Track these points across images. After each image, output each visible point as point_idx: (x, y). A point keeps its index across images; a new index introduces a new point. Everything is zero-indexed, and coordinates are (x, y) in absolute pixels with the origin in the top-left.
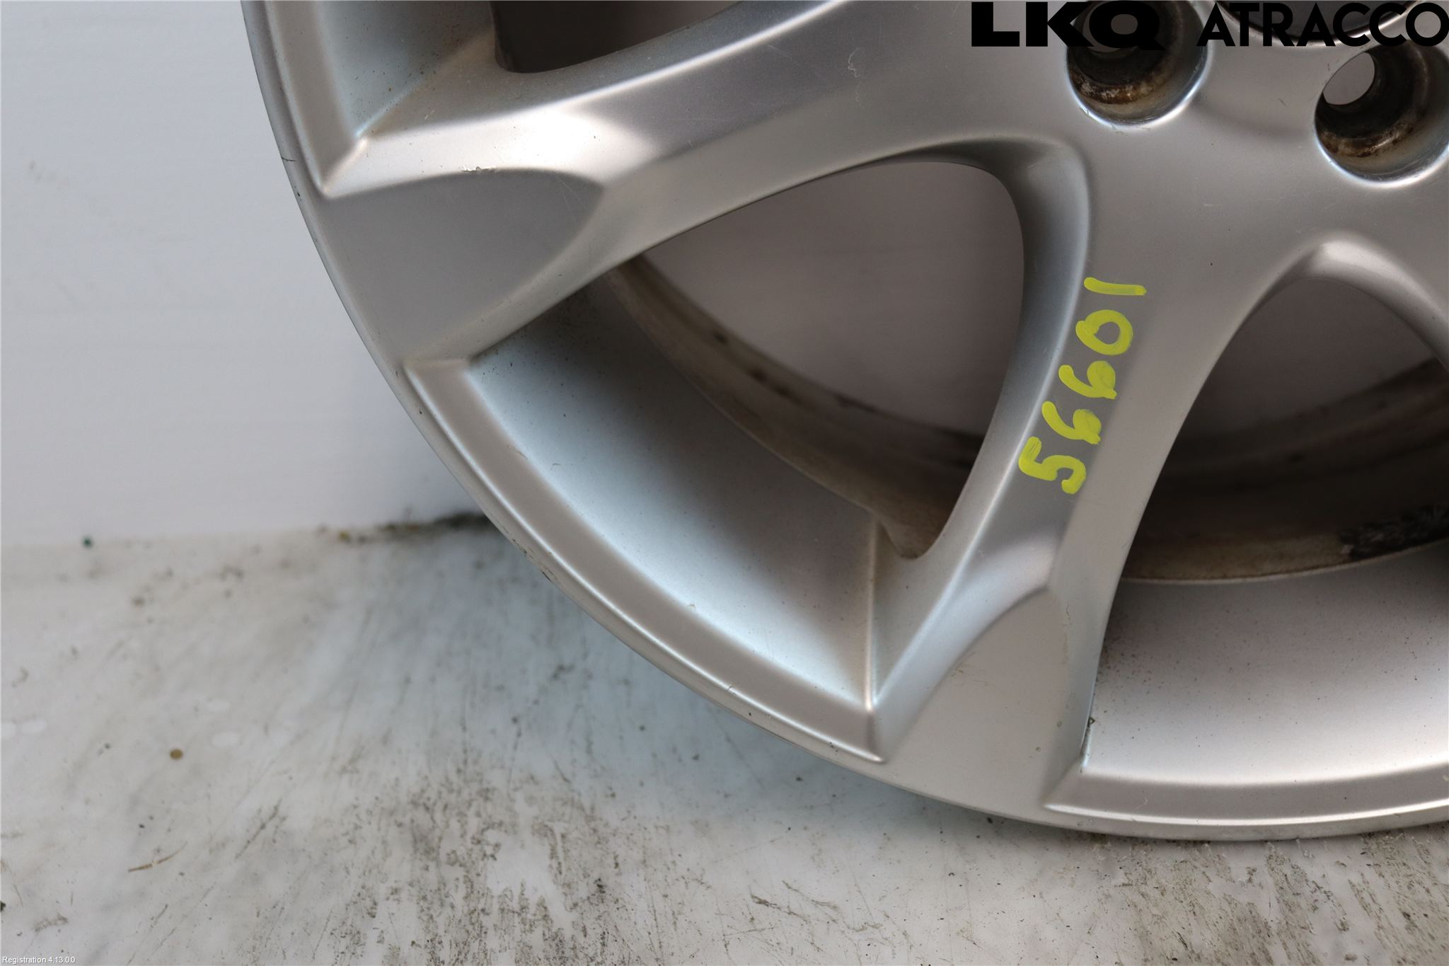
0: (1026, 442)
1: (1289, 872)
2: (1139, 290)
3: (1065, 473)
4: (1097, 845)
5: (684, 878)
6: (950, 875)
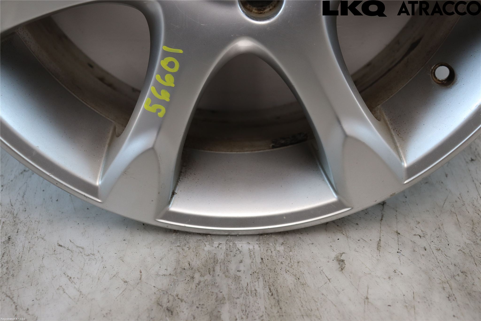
0: (146, 99)
1: (231, 245)
2: (181, 51)
3: (159, 110)
4: (174, 234)
5: (38, 237)
6: (124, 240)
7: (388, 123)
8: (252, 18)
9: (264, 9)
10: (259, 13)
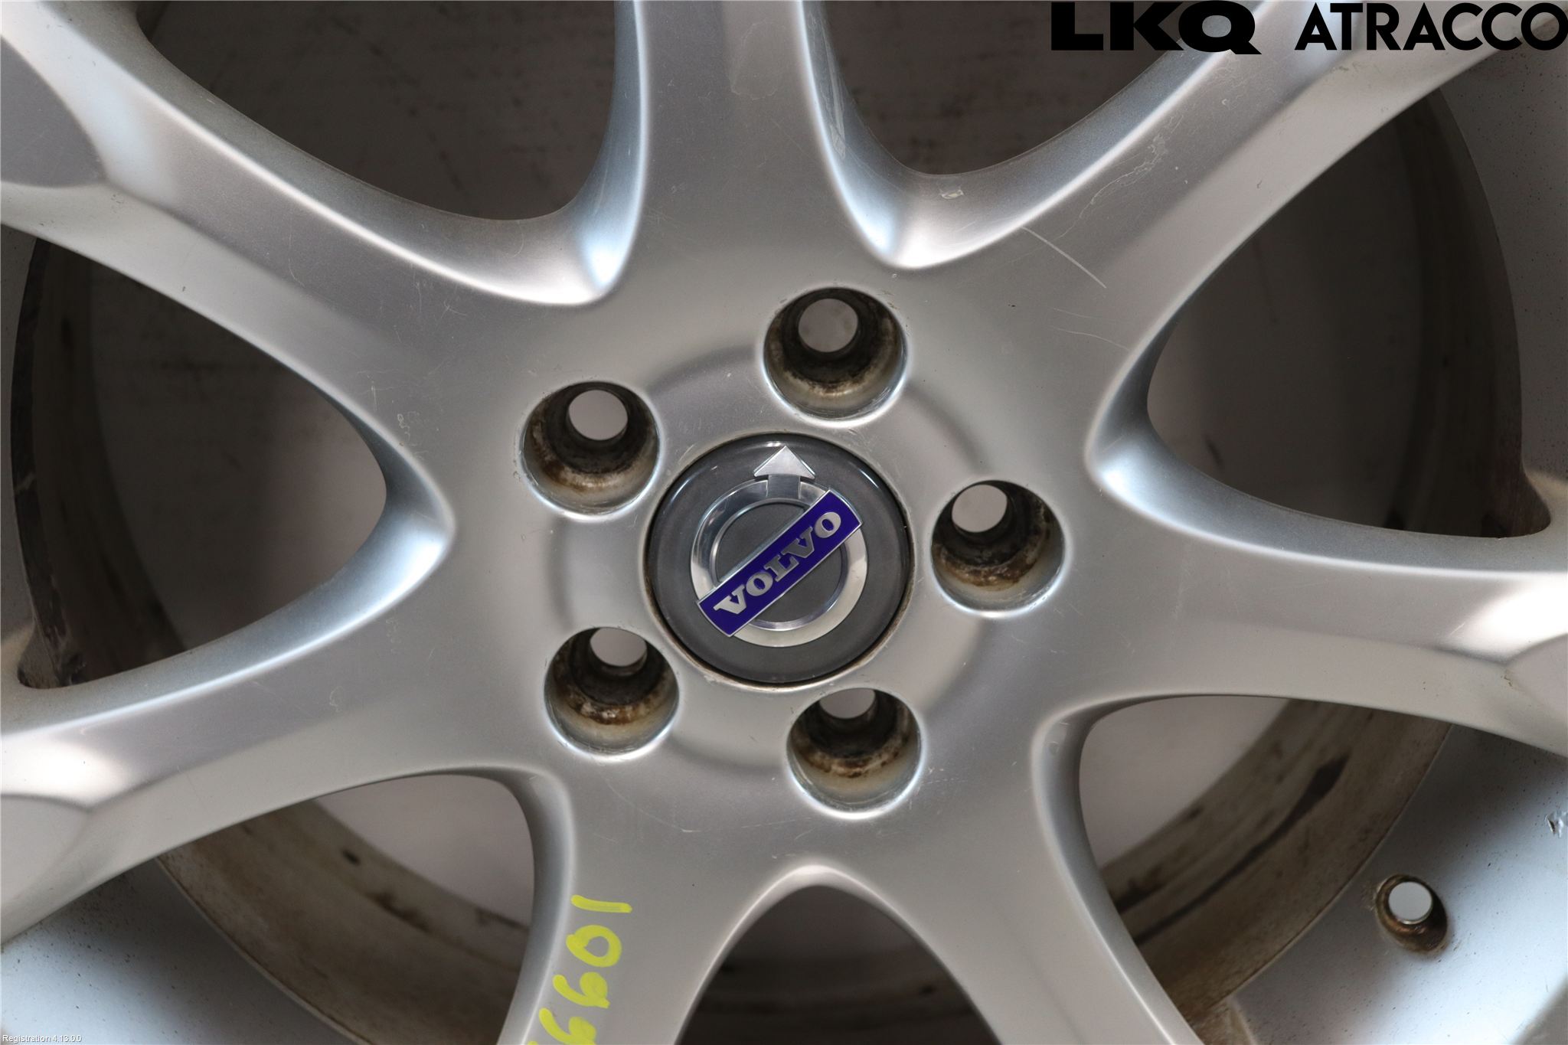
2: (625, 908)
8: (831, 802)
9: (866, 763)
10: (851, 774)
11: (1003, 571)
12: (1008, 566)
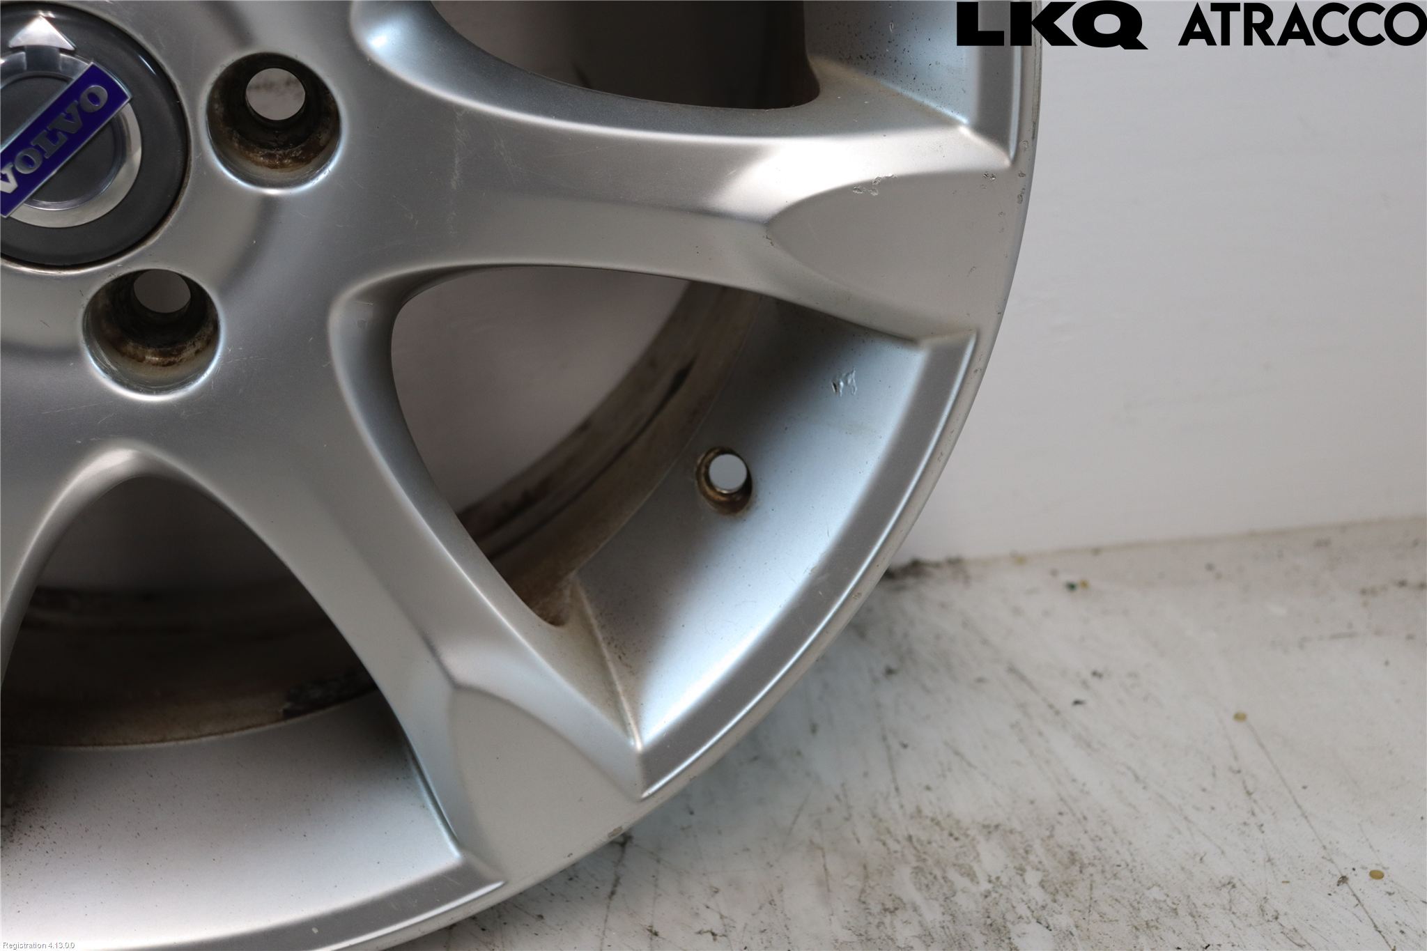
7: (594, 621)
8: (135, 386)
9: (180, 351)
10: (166, 363)
11: (298, 155)
12: (302, 149)
